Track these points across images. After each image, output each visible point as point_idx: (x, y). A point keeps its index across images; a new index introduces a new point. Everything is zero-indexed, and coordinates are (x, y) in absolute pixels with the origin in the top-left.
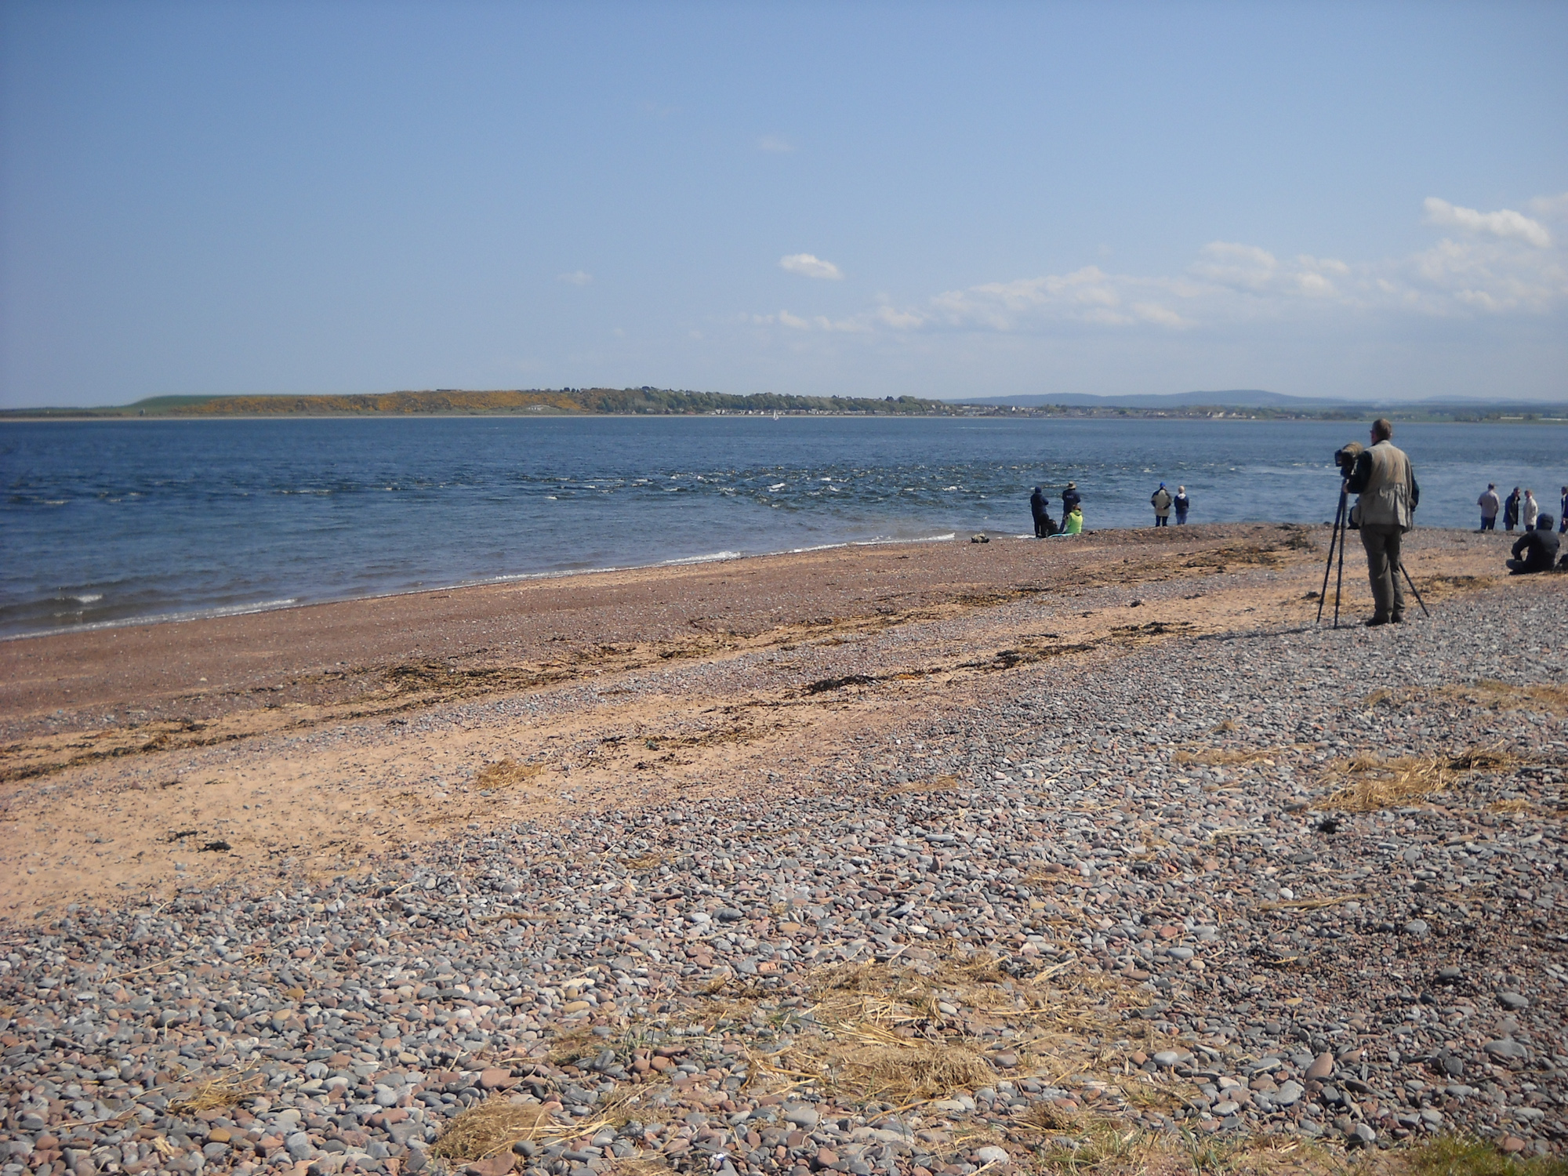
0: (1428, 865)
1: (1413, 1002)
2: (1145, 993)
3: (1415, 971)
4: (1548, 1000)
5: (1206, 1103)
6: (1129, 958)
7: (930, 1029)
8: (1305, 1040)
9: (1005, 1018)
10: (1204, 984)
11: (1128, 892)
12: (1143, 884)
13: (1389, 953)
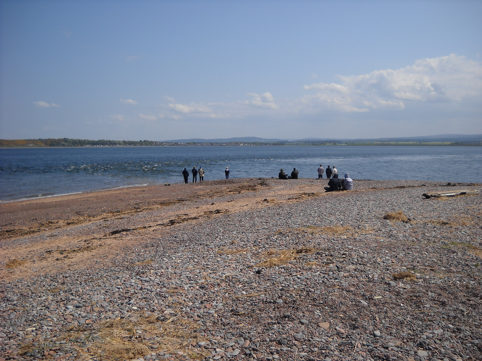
0: (286, 283)
1: (275, 324)
2: (199, 324)
3: (278, 314)
4: (314, 321)
5: (211, 357)
6: (196, 314)
7: (133, 339)
8: (242, 336)
9: (156, 334)
10: (216, 321)
11: (197, 294)
12: (202, 291)
13: (271, 310)
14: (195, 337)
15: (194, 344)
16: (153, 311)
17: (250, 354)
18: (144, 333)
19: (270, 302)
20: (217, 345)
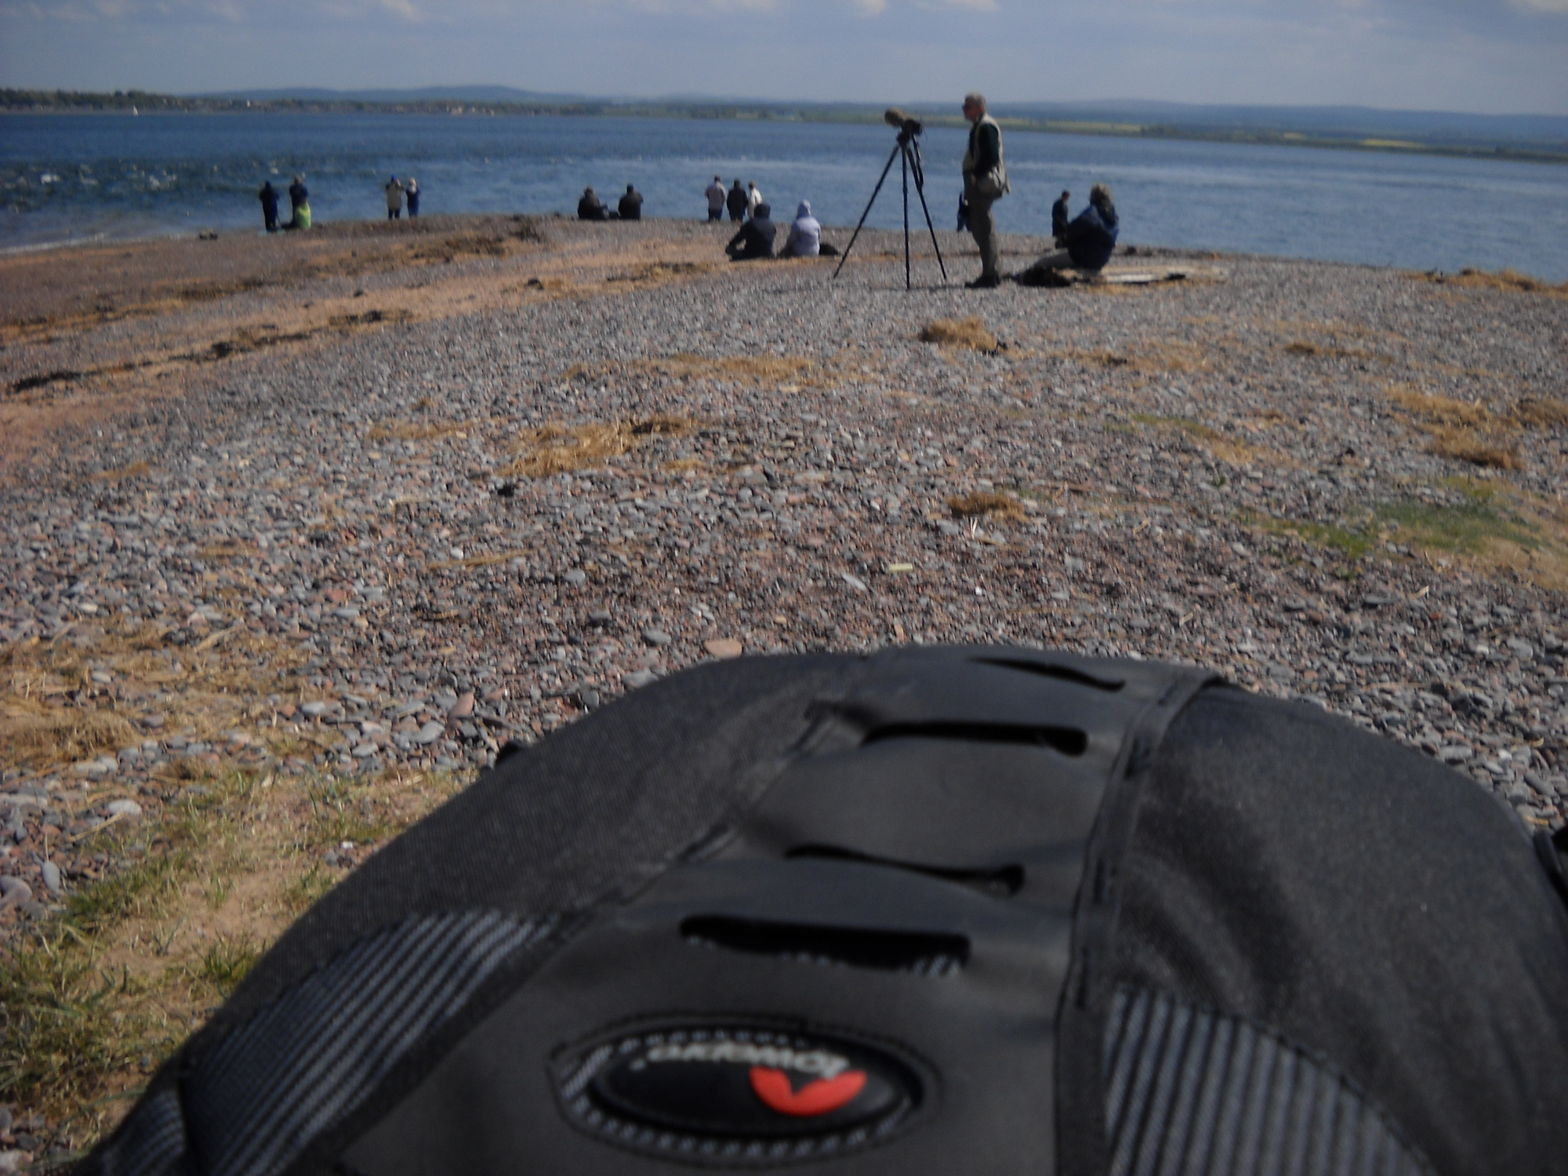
0: (595, 520)
1: (561, 643)
2: (306, 652)
3: (569, 615)
4: (690, 637)
5: (346, 747)
6: (295, 621)
7: (80, 698)
8: (451, 683)
9: (160, 683)
10: (364, 640)
11: (302, 559)
12: (317, 553)
13: (548, 603)
14: (295, 689)
15: (290, 709)
16: (154, 613)
17: (477, 739)
18: (119, 680)
19: (545, 581)
20: (366, 712)
